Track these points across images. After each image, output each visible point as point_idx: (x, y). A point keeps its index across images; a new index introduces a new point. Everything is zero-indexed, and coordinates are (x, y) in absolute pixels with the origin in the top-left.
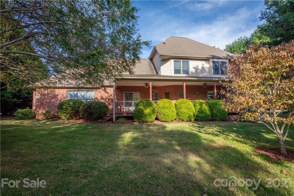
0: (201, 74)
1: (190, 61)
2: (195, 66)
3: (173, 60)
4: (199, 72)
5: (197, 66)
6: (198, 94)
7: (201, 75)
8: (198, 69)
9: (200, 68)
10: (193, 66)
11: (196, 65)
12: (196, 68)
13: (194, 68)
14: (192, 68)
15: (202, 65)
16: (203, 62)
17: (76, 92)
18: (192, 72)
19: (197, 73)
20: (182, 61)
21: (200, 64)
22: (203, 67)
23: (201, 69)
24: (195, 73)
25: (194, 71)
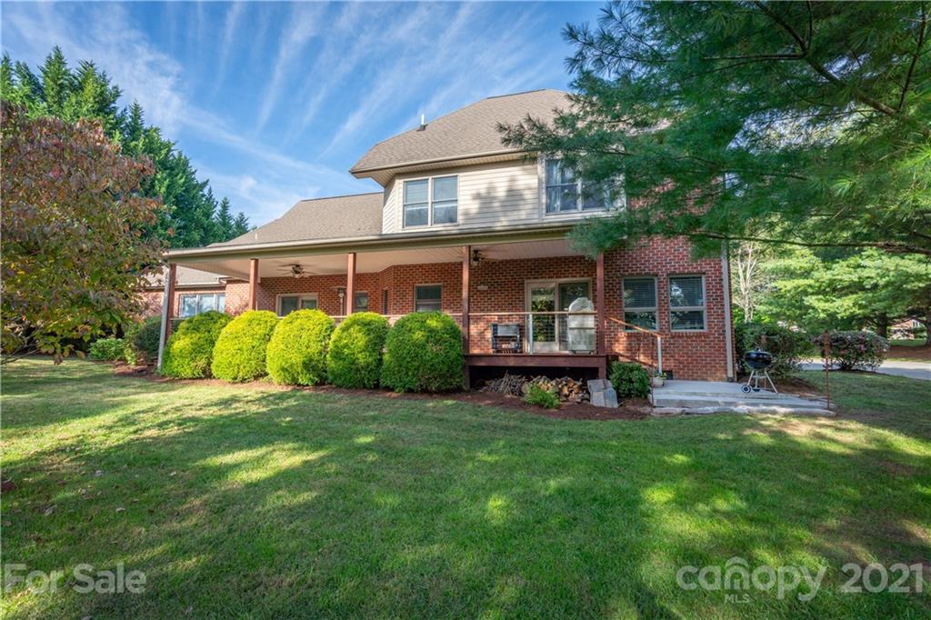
0: (505, 216)
1: (461, 174)
2: (483, 191)
3: (402, 181)
4: (499, 209)
5: (491, 189)
6: (482, 292)
7: (502, 219)
8: (494, 198)
9: (501, 192)
10: (474, 192)
11: (485, 186)
12: (485, 199)
13: (478, 196)
14: (470, 197)
15: (507, 184)
16: (514, 171)
17: (197, 299)
18: (466, 214)
19: (489, 215)
20: (430, 178)
21: (499, 180)
22: (514, 188)
23: (503, 199)
24: (479, 216)
25: (474, 207)
